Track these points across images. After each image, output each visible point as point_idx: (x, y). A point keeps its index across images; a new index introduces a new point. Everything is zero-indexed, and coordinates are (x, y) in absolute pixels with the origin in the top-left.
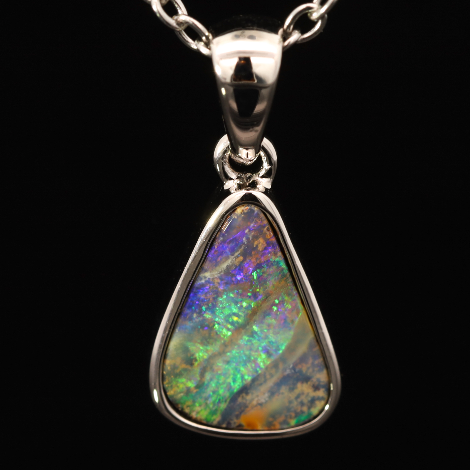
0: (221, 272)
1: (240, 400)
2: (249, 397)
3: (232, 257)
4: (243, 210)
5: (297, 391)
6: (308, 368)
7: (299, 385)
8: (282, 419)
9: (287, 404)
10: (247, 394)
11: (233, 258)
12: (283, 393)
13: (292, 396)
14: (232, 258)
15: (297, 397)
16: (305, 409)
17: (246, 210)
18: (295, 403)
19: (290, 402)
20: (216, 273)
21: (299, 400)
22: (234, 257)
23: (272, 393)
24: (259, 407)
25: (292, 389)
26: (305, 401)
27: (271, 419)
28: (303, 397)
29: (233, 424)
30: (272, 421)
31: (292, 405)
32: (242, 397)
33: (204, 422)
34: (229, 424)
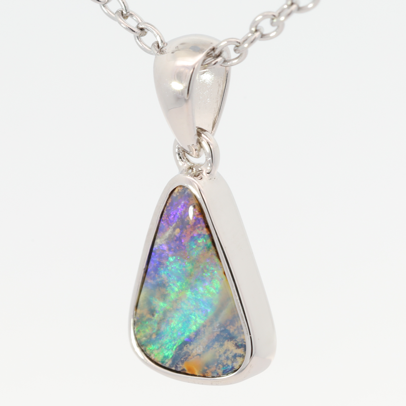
0: (166, 239)
1: (185, 348)
2: (191, 347)
5: (225, 347)
6: (235, 330)
7: (226, 342)
8: (213, 369)
9: (218, 358)
10: (190, 344)
12: (215, 348)
13: (222, 350)
14: (171, 229)
15: (225, 353)
16: (229, 363)
17: (181, 190)
18: (223, 358)
19: (220, 356)
21: (226, 355)
23: (208, 347)
24: (198, 356)
25: (222, 345)
26: (230, 356)
27: (206, 368)
28: (228, 353)
29: (179, 368)
30: (207, 370)
31: (221, 359)
32: (187, 346)
33: (160, 363)
34: (176, 367)
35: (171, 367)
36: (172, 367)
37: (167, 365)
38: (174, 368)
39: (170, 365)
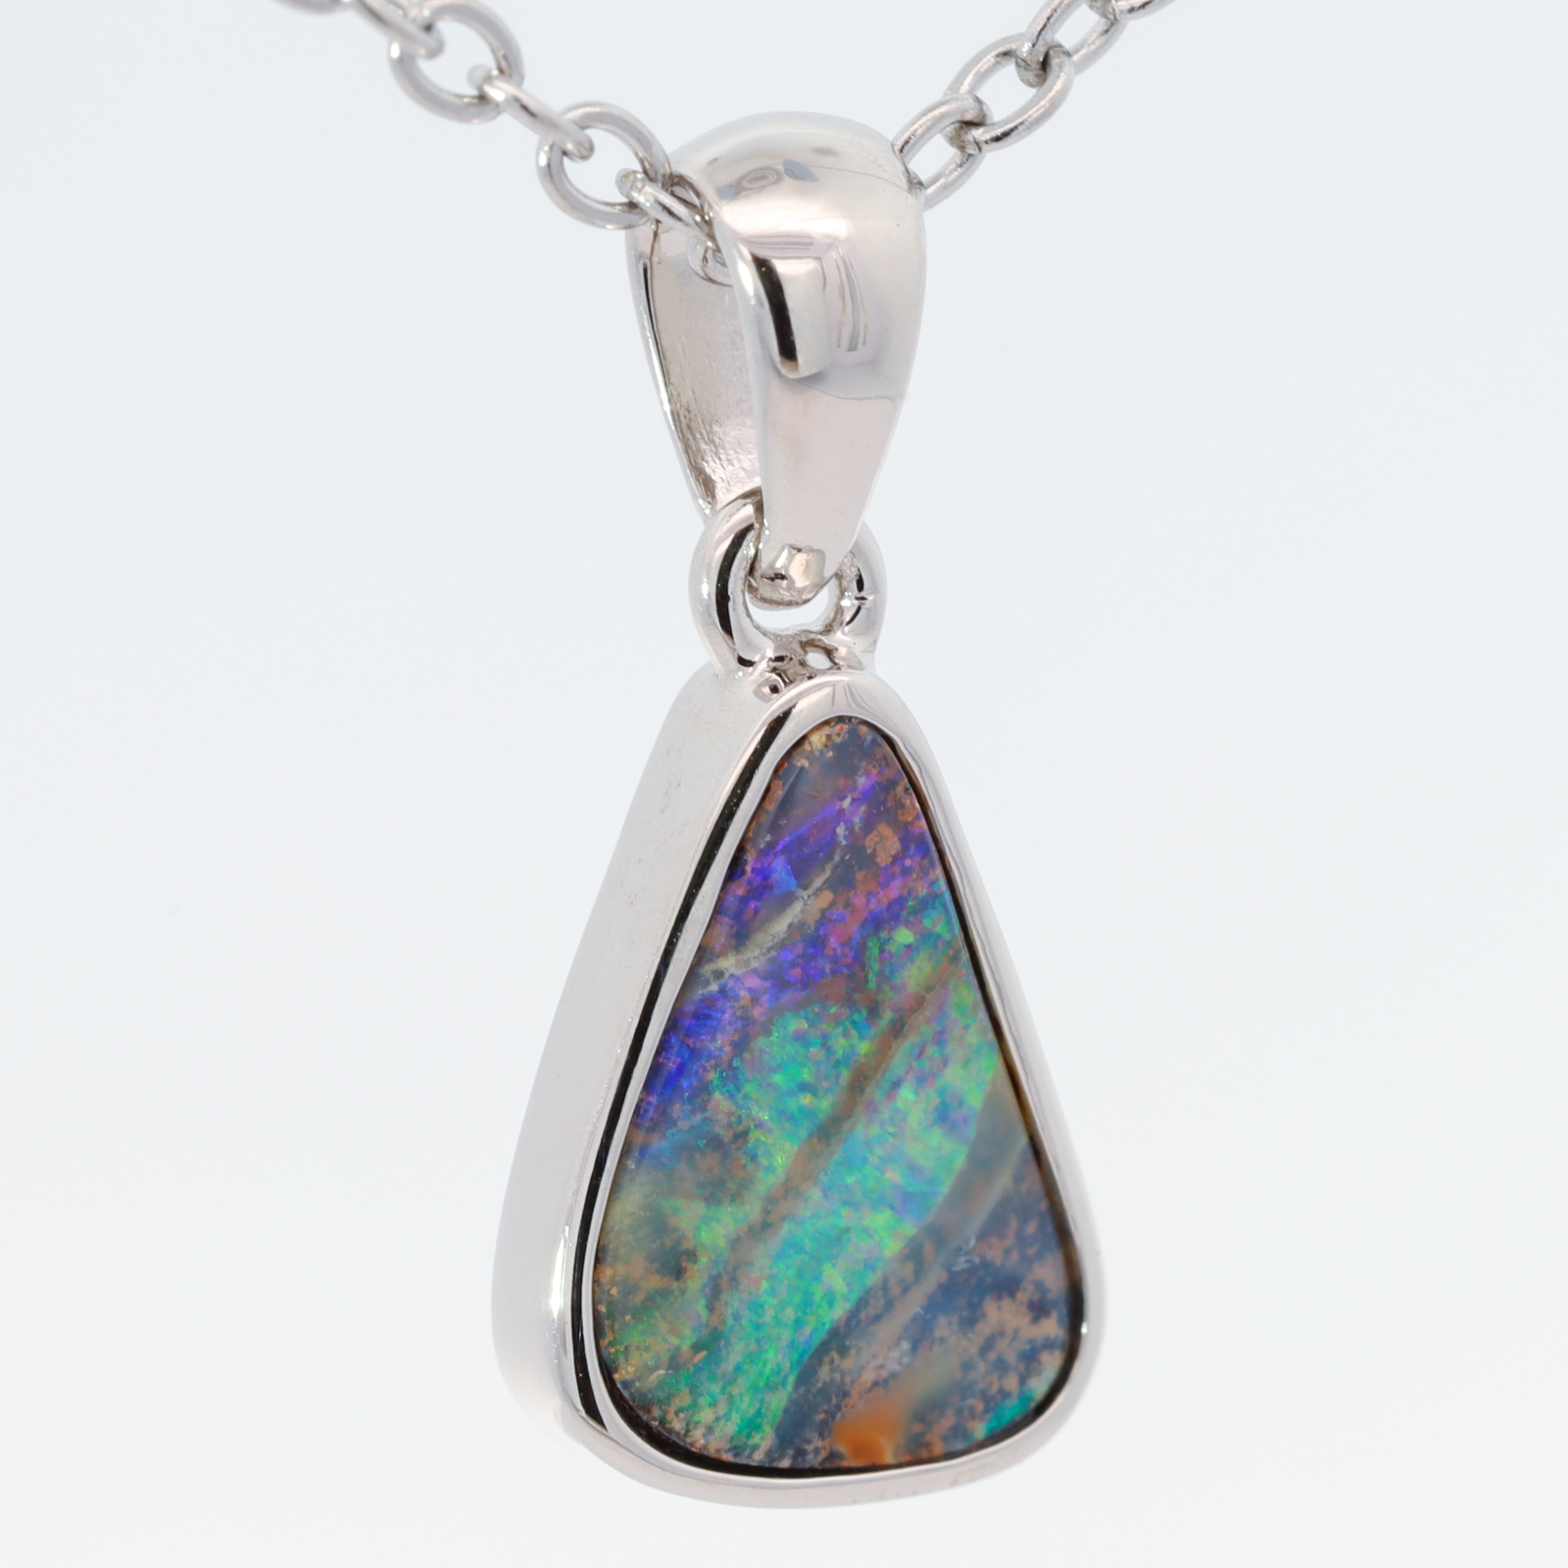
0: (772, 948)
1: (824, 1373)
2: (848, 1364)
3: (805, 894)
4: (829, 737)
5: (984, 1329)
6: (1008, 1252)
7: (990, 1307)
8: (947, 1422)
9: (957, 1375)
10: (843, 1351)
11: (809, 897)
12: (942, 1340)
13: (971, 1344)
14: (806, 897)
15: (987, 1346)
16: (1011, 1382)
17: (839, 735)
18: (982, 1368)
19: (967, 1366)
20: (757, 952)
21: (992, 1356)
22: (810, 891)
23: (918, 1338)
24: (881, 1391)
25: (970, 1322)
26: (1011, 1357)
27: (917, 1428)
28: (1002, 1345)
29: (810, 1457)
30: (922, 1434)
31: (972, 1375)
32: (832, 1362)
33: (728, 1457)
34: (800, 1453)
35: (773, 1460)
36: (782, 1457)
37: (758, 1458)
38: (785, 1463)
39: (769, 1453)
